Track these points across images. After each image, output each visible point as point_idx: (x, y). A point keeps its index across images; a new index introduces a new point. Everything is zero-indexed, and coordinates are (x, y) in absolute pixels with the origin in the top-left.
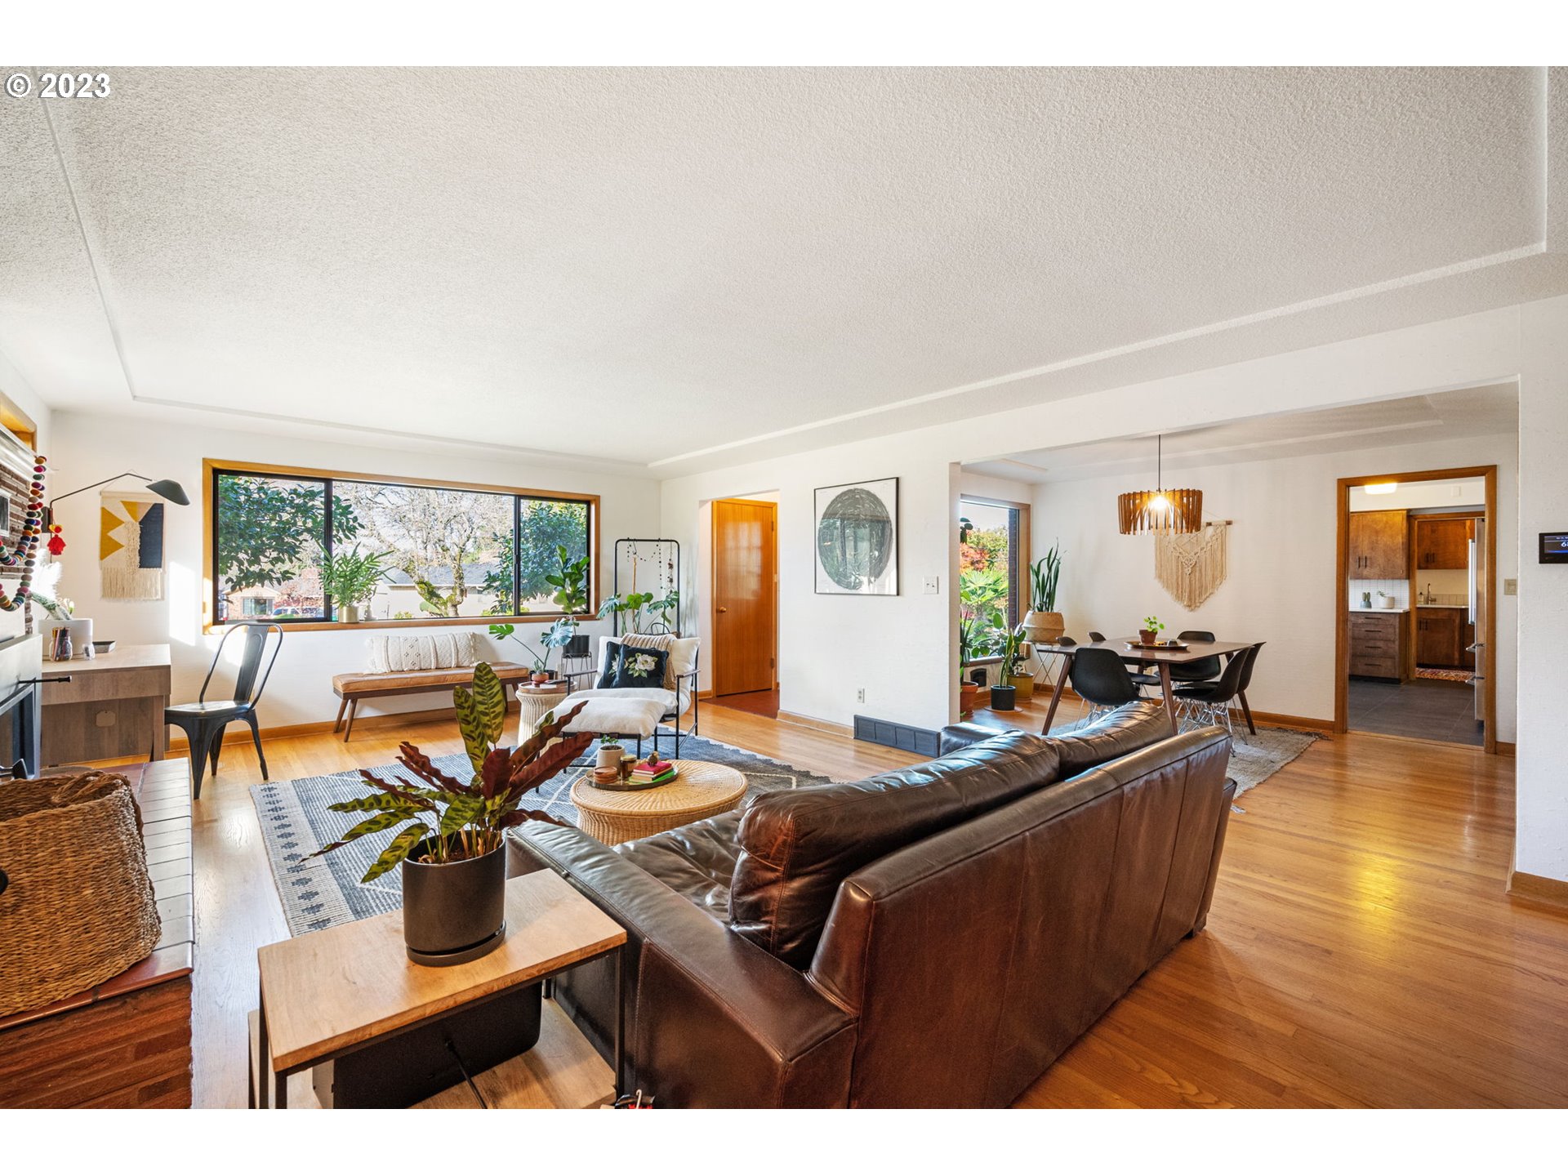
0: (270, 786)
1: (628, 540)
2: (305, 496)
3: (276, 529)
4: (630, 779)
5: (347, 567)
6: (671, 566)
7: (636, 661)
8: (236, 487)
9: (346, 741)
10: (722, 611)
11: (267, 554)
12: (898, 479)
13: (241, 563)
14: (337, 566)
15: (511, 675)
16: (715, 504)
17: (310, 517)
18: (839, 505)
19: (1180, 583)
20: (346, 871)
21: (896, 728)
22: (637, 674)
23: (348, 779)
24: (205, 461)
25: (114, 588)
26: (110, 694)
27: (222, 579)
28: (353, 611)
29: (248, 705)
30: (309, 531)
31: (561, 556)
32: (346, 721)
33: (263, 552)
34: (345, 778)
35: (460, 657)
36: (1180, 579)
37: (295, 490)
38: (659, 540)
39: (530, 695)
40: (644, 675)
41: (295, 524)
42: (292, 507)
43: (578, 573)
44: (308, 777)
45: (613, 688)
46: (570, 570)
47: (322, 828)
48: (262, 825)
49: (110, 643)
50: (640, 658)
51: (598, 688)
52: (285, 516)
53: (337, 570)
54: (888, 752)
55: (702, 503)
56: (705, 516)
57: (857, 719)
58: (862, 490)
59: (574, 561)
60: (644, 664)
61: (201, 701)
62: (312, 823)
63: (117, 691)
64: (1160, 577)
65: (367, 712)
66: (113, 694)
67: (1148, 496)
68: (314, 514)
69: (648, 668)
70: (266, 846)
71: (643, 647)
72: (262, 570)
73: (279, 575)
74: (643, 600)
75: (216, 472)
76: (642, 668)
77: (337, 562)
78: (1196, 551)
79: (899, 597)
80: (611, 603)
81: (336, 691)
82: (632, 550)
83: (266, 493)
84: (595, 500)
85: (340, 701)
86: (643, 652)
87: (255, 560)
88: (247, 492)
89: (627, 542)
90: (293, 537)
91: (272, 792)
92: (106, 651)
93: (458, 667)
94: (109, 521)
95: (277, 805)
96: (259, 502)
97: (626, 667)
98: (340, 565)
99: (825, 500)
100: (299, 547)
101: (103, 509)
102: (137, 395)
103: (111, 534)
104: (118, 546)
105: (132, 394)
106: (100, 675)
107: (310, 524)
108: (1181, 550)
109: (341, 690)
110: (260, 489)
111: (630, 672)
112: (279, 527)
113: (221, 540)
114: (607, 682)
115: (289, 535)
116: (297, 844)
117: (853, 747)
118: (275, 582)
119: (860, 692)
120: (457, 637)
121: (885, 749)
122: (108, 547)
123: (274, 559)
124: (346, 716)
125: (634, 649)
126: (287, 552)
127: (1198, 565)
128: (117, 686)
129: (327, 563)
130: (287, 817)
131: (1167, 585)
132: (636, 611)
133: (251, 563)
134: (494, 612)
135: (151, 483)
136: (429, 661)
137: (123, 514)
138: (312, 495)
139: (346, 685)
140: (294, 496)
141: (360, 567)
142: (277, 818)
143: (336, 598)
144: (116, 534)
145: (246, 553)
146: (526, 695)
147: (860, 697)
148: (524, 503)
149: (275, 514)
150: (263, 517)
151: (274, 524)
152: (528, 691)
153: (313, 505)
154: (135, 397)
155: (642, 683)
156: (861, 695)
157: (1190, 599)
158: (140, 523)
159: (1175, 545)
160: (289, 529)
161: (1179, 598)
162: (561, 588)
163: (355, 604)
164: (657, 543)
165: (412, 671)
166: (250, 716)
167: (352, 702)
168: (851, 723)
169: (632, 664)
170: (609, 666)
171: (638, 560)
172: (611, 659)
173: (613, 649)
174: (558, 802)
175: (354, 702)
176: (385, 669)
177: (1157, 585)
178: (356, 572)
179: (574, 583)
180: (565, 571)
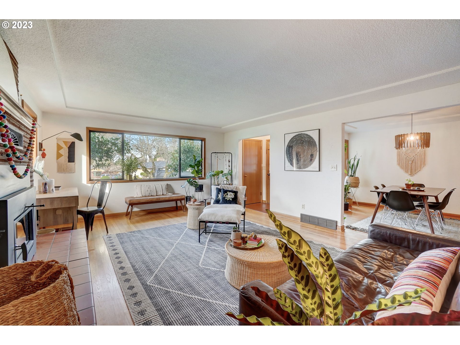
0: (109, 236)
1: (215, 153)
2: (115, 140)
3: (106, 150)
4: (247, 244)
5: (129, 162)
6: (229, 161)
7: (227, 194)
8: (95, 137)
9: (130, 219)
10: (246, 176)
11: (104, 158)
12: (319, 129)
13: (96, 161)
14: (126, 162)
15: (179, 198)
16: (243, 140)
17: (117, 146)
18: (295, 139)
19: (407, 166)
20: (142, 276)
21: (318, 218)
22: (228, 199)
23: (134, 234)
24: (87, 128)
25: (61, 169)
26: (60, 206)
27: (92, 166)
28: (131, 176)
29: (102, 209)
30: (116, 150)
31: (194, 158)
32: (130, 212)
33: (103, 157)
34: (133, 234)
35: (163, 192)
36: (407, 165)
37: (112, 138)
38: (225, 153)
39: (192, 206)
40: (231, 199)
41: (112, 149)
42: (111, 143)
43: (199, 164)
44: (121, 233)
45: (220, 204)
46: (196, 163)
47: (130, 255)
48: (109, 252)
49: (60, 187)
50: (229, 193)
51: (214, 204)
52: (109, 146)
53: (126, 163)
54: (316, 227)
55: (240, 140)
56: (240, 144)
57: (302, 215)
58: (304, 134)
59: (198, 160)
60: (230, 196)
61: (87, 207)
62: (126, 253)
63: (62, 205)
64: (399, 164)
65: (135, 209)
66: (61, 206)
67: (407, 135)
68: (117, 145)
69: (232, 197)
70: (112, 262)
71: (229, 190)
72: (103, 163)
73: (107, 165)
74: (220, 173)
75: (90, 131)
76: (230, 197)
77: (126, 160)
78: (413, 155)
79: (319, 172)
80: (210, 174)
81: (126, 202)
82: (216, 156)
83: (103, 139)
84: (204, 140)
85: (127, 206)
86: (230, 191)
87: (100, 160)
88: (98, 138)
89: (215, 154)
90: (111, 153)
91: (111, 239)
92: (58, 190)
93: (163, 195)
94: (59, 147)
95: (113, 244)
96: (102, 142)
97: (224, 197)
98: (127, 161)
99: (289, 138)
100: (113, 156)
101: (57, 144)
102: (67, 106)
103: (59, 152)
104: (62, 155)
105: (66, 105)
106: (56, 199)
107: (116, 149)
108: (407, 155)
109: (128, 202)
110: (102, 137)
111: (226, 199)
112: (107, 150)
113: (91, 154)
114: (217, 202)
115: (110, 152)
116: (122, 262)
117: (300, 225)
118: (106, 167)
119: (303, 205)
120: (162, 185)
121: (314, 226)
122: (59, 156)
123: (106, 159)
124: (129, 210)
125: (226, 190)
126: (110, 157)
127: (414, 160)
128: (62, 203)
129: (123, 160)
130: (117, 249)
131: (402, 168)
132: (218, 176)
133: (99, 161)
134: (170, 176)
135: (71, 134)
136: (154, 193)
137: (63, 145)
138: (117, 139)
139: (130, 201)
140: (112, 140)
141: (132, 162)
142: (114, 250)
143: (125, 172)
144: (61, 152)
145: (98, 158)
146: (191, 206)
147: (303, 207)
148: (182, 141)
149: (106, 145)
150: (103, 147)
151: (106, 149)
152: (191, 205)
153: (117, 143)
154: (67, 107)
155: (230, 202)
156: (303, 206)
157: (411, 172)
158: (68, 148)
159: (405, 154)
160: (110, 150)
161: (406, 172)
162: (194, 169)
163: (131, 174)
164: (224, 154)
165: (149, 196)
166: (102, 212)
167: (131, 206)
168: (300, 216)
169: (226, 196)
170: (217, 196)
171: (218, 159)
172: (218, 193)
173: (219, 190)
174: (209, 247)
175: (132, 206)
176: (141, 196)
177: (398, 167)
178: (131, 164)
179: (198, 167)
180: (195, 163)
